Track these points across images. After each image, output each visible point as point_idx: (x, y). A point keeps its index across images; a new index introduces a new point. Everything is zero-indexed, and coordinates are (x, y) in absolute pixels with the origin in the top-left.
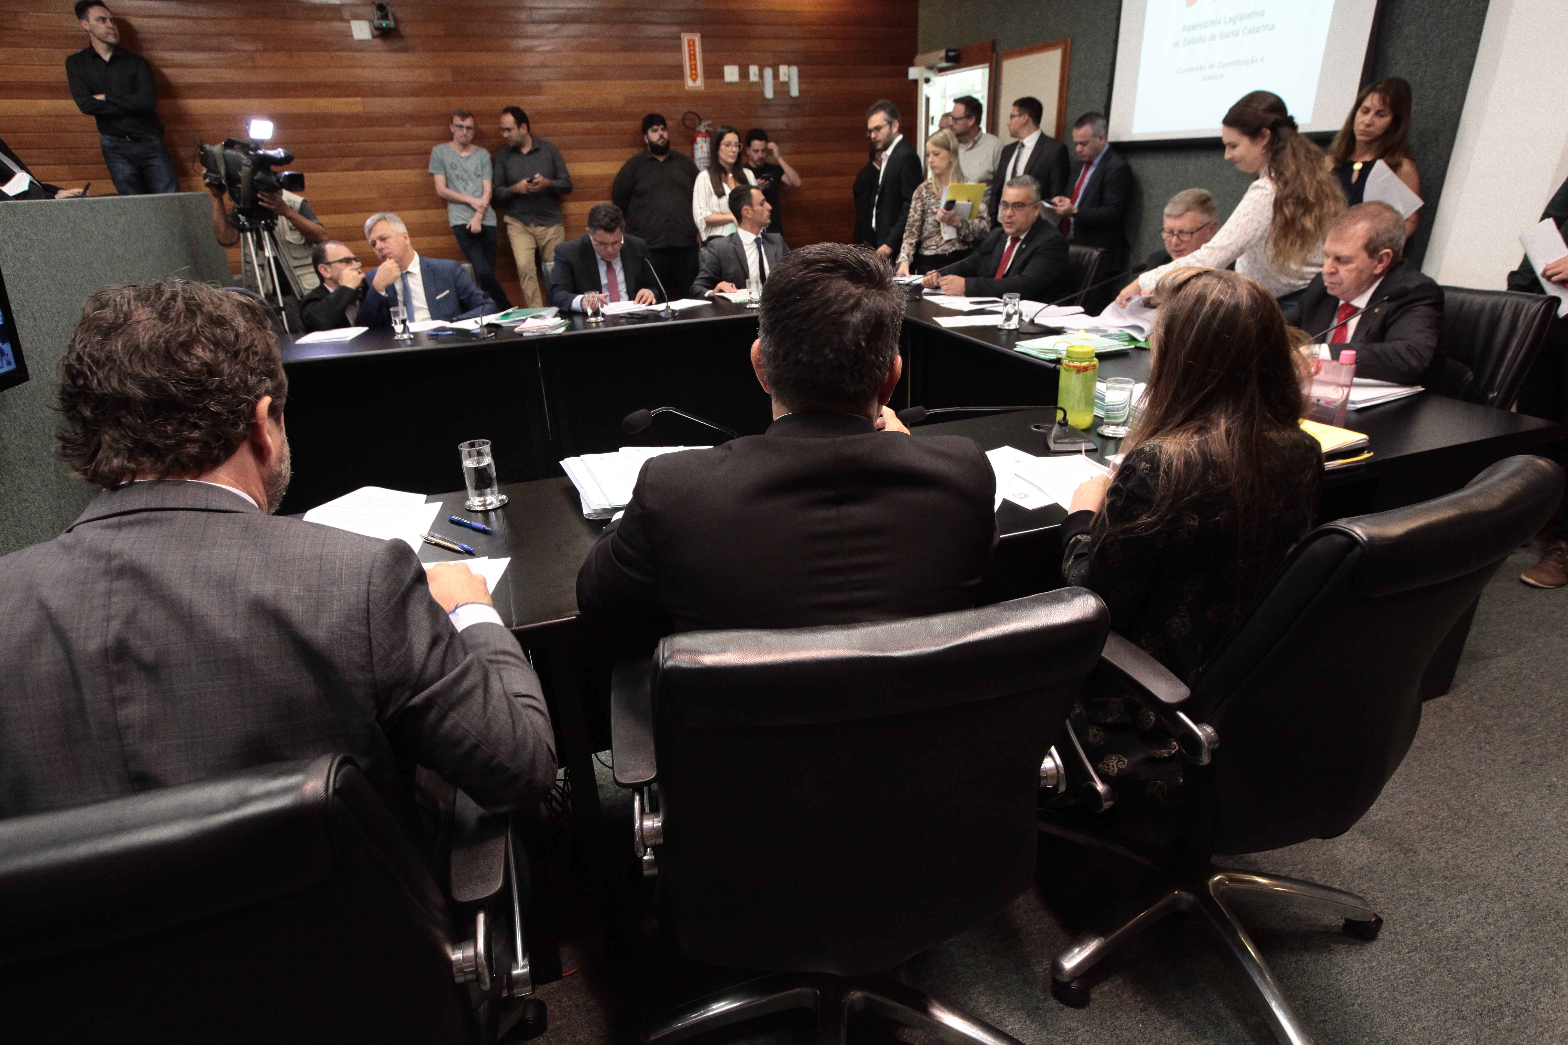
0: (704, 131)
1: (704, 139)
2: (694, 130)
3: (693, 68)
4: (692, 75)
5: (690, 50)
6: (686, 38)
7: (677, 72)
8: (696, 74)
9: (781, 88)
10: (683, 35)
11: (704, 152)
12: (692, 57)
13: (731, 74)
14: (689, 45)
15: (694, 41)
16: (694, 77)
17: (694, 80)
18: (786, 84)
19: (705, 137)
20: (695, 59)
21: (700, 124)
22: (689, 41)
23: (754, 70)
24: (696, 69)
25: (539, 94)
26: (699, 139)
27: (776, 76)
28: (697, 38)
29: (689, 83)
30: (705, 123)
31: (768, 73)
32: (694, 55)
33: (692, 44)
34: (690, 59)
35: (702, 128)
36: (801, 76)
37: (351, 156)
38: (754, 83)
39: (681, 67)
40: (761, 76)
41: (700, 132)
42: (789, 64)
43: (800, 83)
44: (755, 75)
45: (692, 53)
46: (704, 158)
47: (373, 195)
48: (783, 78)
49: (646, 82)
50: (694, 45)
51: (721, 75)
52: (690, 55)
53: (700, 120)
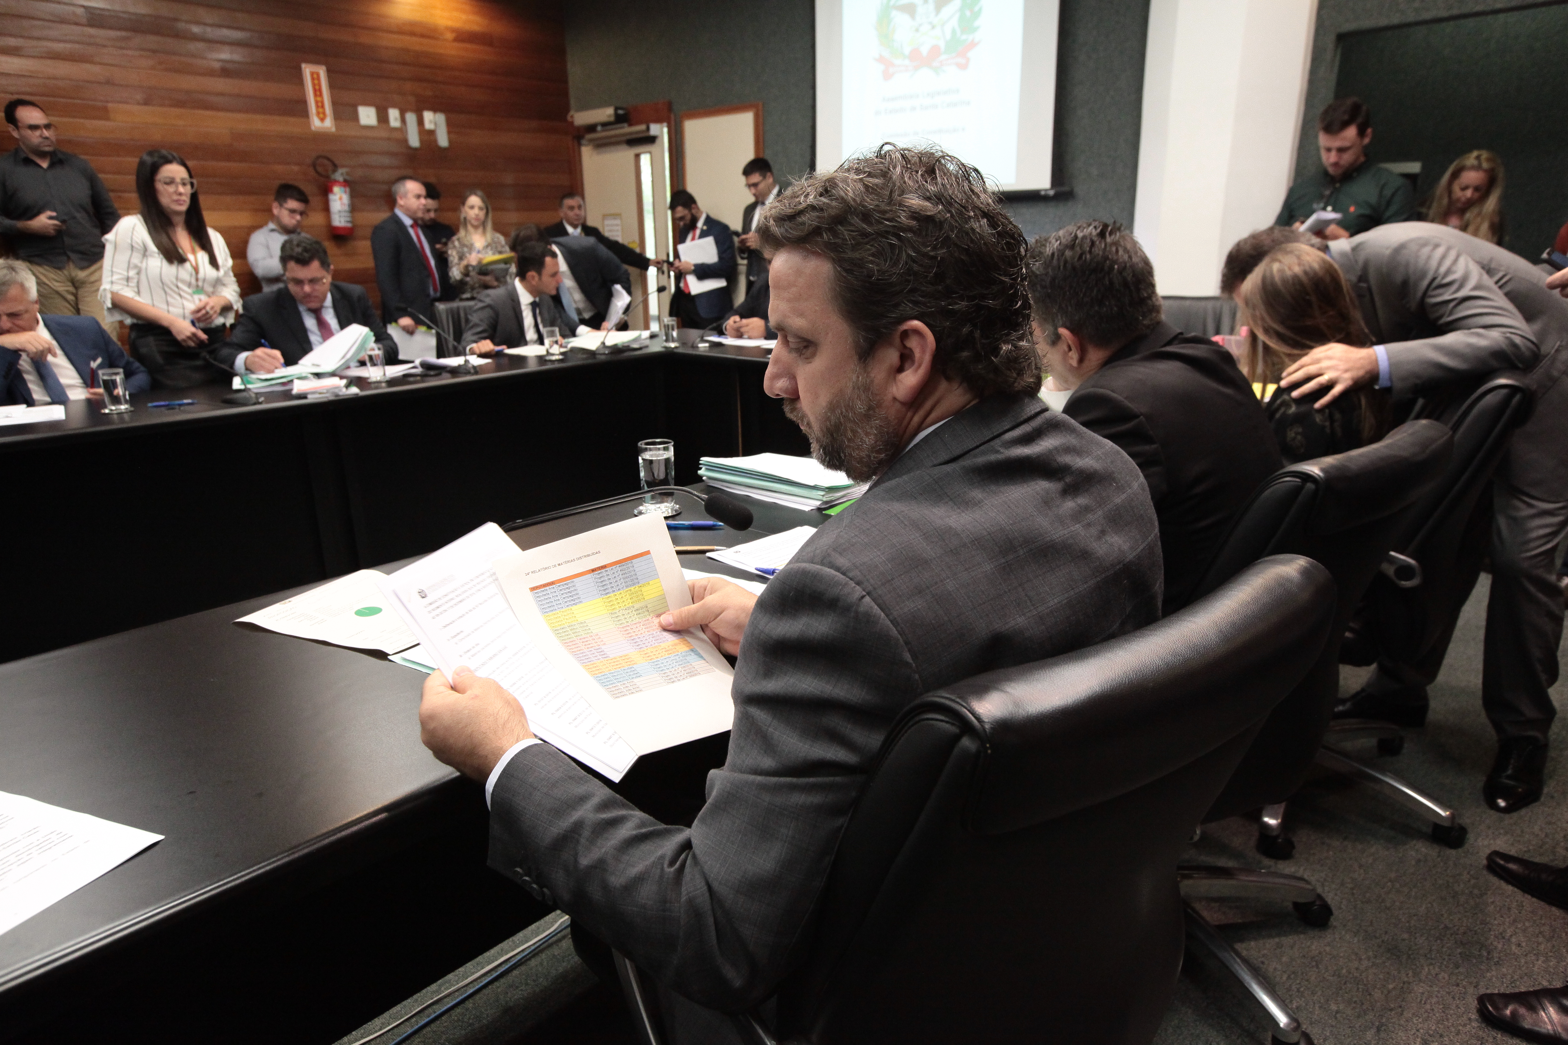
0: (341, 179)
1: (343, 189)
2: (328, 177)
3: (320, 105)
4: (318, 113)
5: (314, 85)
6: (307, 70)
7: (299, 108)
8: (324, 113)
9: (428, 136)
10: (303, 65)
11: (345, 205)
12: (318, 92)
13: (367, 116)
14: (313, 79)
15: (318, 74)
16: (321, 116)
17: (322, 120)
18: (432, 133)
19: (345, 186)
20: (321, 95)
21: (334, 171)
22: (312, 74)
23: (394, 114)
24: (323, 106)
25: (108, 119)
26: (336, 189)
27: (420, 122)
28: (322, 71)
29: (316, 123)
30: (341, 171)
31: (411, 118)
32: (320, 90)
33: (315, 77)
34: (315, 95)
35: (339, 176)
36: (450, 124)
38: (395, 129)
39: (304, 102)
40: (403, 120)
41: (338, 181)
42: (435, 110)
43: (449, 132)
44: (396, 119)
45: (317, 87)
46: (345, 211)
48: (428, 125)
49: (258, 117)
50: (319, 78)
51: (355, 117)
52: (315, 90)
53: (335, 167)
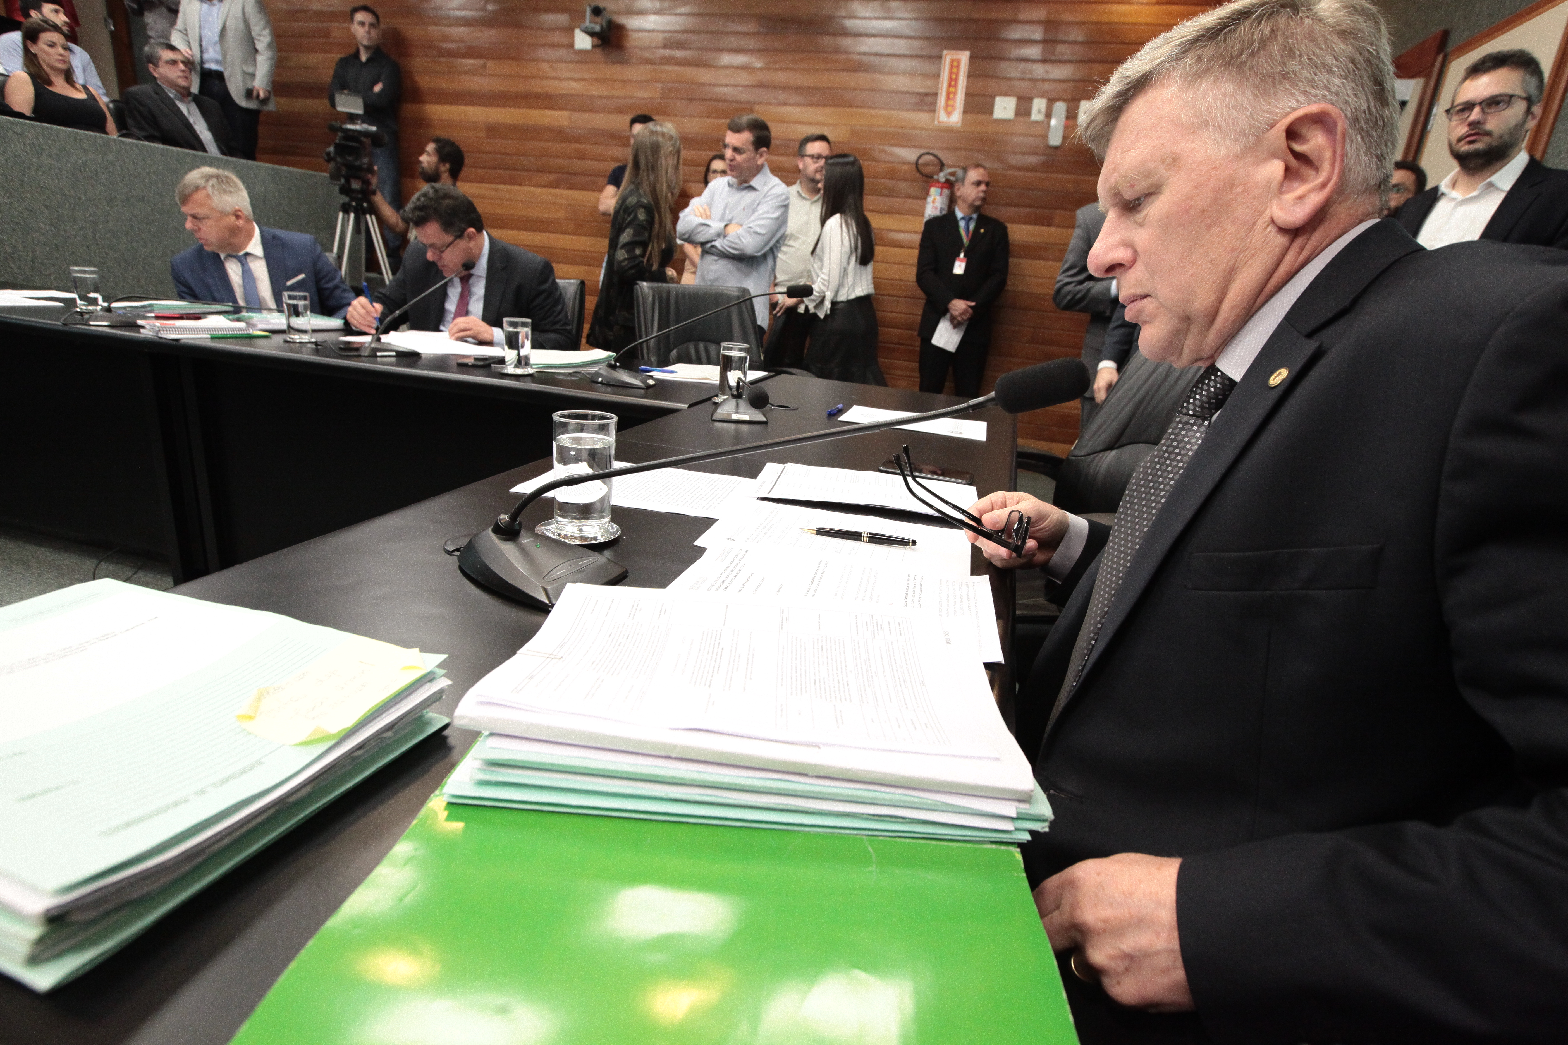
0: (943, 180)
1: (941, 191)
2: (930, 177)
3: (951, 97)
4: (947, 106)
5: (951, 73)
6: (948, 57)
7: (927, 101)
8: (953, 106)
10: (945, 52)
11: (936, 208)
12: (953, 82)
13: (1004, 108)
14: (952, 67)
15: (959, 61)
16: (950, 109)
17: (949, 114)
20: (956, 85)
21: (939, 172)
22: (952, 61)
23: (1039, 105)
24: (954, 99)
26: (933, 191)
27: (1071, 114)
28: (964, 57)
29: (942, 117)
30: (947, 171)
31: (1060, 110)
32: (956, 80)
33: (955, 65)
34: (949, 86)
35: (942, 176)
37: (550, 172)
38: (1037, 123)
39: (934, 95)
40: (1048, 115)
41: (938, 181)
44: (1039, 111)
45: (954, 77)
47: (560, 215)
49: (884, 113)
50: (958, 67)
51: (990, 109)
52: (950, 80)
53: (942, 166)
